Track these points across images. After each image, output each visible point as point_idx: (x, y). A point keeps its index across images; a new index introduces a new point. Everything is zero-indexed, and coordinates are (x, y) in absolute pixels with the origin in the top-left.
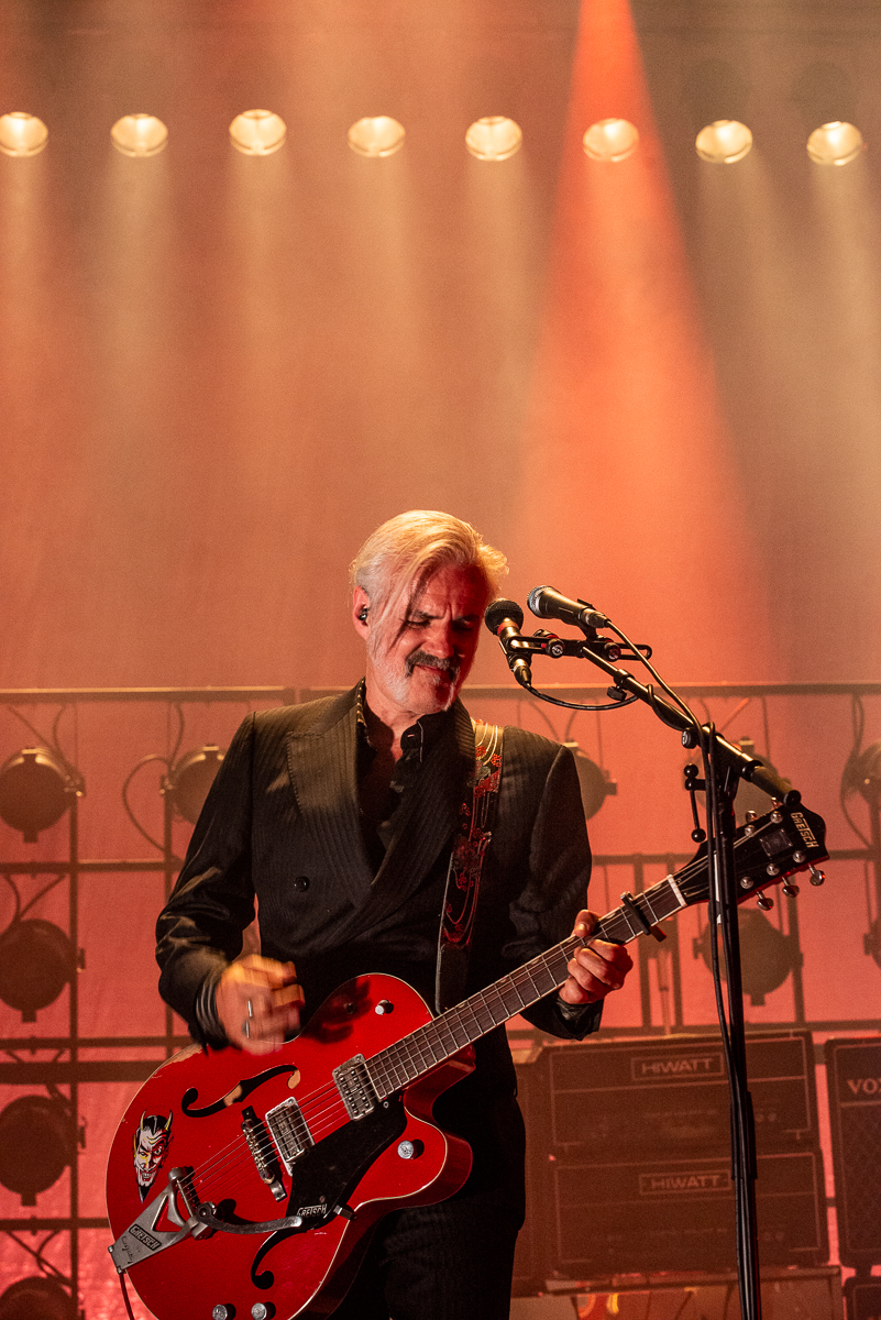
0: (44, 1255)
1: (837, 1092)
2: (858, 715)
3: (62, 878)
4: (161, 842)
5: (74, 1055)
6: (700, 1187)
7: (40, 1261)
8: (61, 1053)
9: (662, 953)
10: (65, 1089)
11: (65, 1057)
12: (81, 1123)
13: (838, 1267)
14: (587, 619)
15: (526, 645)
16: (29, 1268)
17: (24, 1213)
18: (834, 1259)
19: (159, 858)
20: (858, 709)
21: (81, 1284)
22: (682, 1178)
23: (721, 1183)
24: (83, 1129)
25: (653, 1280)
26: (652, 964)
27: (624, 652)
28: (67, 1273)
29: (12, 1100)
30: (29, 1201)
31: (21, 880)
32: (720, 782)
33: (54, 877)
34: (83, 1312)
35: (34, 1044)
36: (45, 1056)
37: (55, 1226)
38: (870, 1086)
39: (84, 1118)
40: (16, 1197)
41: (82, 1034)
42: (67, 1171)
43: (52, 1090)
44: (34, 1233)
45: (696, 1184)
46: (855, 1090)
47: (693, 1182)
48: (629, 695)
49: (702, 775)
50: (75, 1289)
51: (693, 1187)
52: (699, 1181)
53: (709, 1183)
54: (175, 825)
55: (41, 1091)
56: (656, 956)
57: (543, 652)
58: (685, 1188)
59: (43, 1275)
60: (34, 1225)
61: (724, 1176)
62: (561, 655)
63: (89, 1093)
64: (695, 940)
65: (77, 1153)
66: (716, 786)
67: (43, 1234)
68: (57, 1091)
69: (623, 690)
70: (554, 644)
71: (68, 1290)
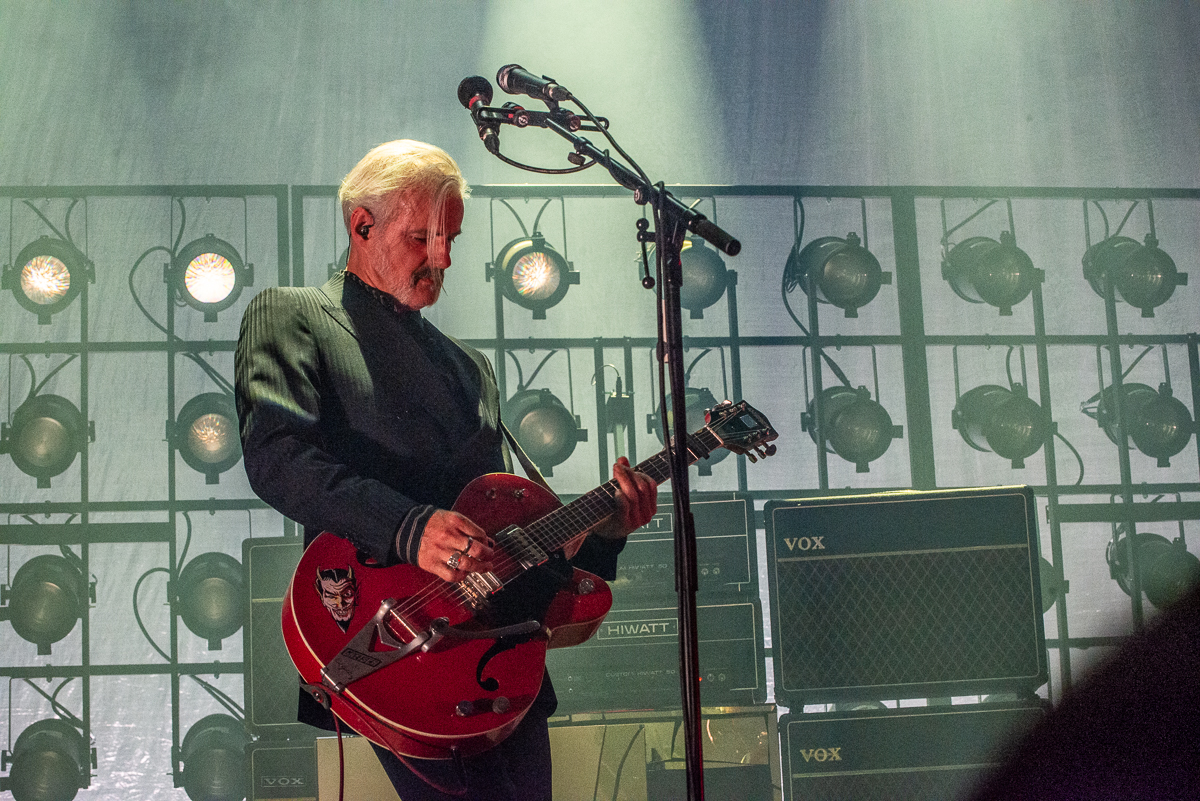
0: (57, 700)
1: (775, 549)
2: (799, 213)
3: (74, 357)
4: (165, 325)
5: (85, 518)
6: (651, 633)
7: (55, 705)
8: (74, 516)
9: (619, 428)
10: (76, 549)
11: (77, 520)
12: (91, 580)
13: (774, 704)
14: (551, 92)
15: (495, 115)
16: (44, 712)
17: (39, 661)
18: (771, 698)
19: (162, 337)
20: (799, 208)
21: (92, 725)
22: (635, 625)
23: (669, 629)
24: (93, 585)
25: (608, 716)
26: (610, 437)
27: (583, 123)
28: (79, 716)
29: (28, 559)
30: (45, 650)
31: (36, 359)
32: (669, 234)
33: (67, 357)
34: (94, 750)
35: (48, 508)
36: (58, 519)
37: (68, 673)
38: (804, 544)
39: (93, 576)
40: (33, 647)
41: (92, 499)
42: (79, 621)
43: (66, 550)
44: (49, 680)
45: (647, 630)
46: (791, 547)
47: (645, 629)
48: (588, 159)
49: (652, 229)
50: (87, 730)
51: (645, 633)
52: (650, 628)
53: (658, 630)
54: (177, 309)
55: (55, 550)
56: (613, 431)
57: (510, 122)
58: (638, 634)
59: (57, 717)
60: (49, 672)
61: (672, 623)
62: (526, 125)
63: (99, 552)
64: (649, 416)
65: (88, 607)
66: (666, 240)
67: (57, 681)
68: (69, 550)
69: (583, 154)
70: (520, 115)
71: (81, 731)
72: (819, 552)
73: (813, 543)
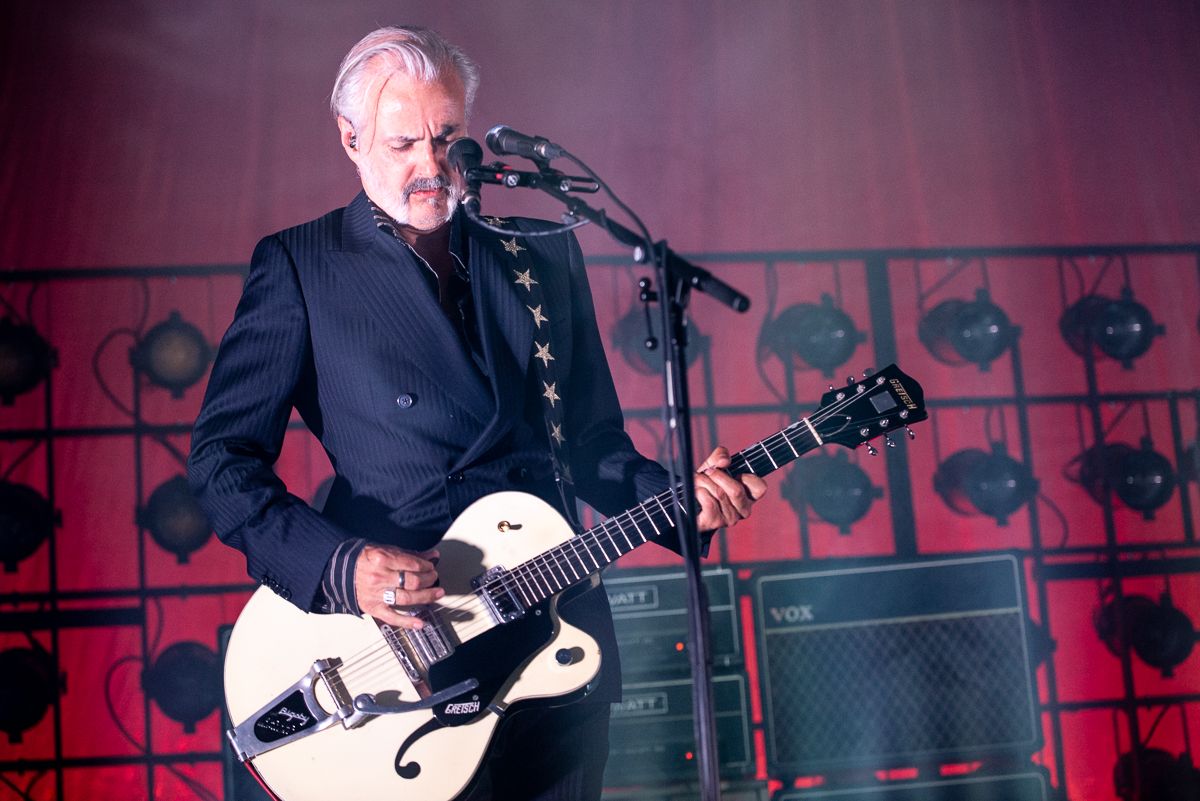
0: (31, 796)
1: (761, 621)
2: (771, 280)
3: (38, 444)
4: (131, 409)
5: (54, 607)
6: (638, 710)
8: (43, 605)
12: (62, 670)
13: (765, 779)
17: (12, 754)
18: (763, 773)
19: (129, 421)
20: (770, 275)
23: (658, 705)
24: (65, 676)
30: (16, 739)
32: (673, 293)
33: (31, 444)
35: (16, 599)
36: (29, 607)
37: (40, 767)
38: (792, 614)
41: (60, 587)
42: (50, 712)
43: (31, 639)
44: (22, 775)
45: (635, 706)
46: (779, 618)
52: (638, 704)
53: (646, 706)
54: (143, 392)
55: (21, 641)
60: (21, 766)
61: (660, 699)
65: (59, 695)
66: (670, 299)
67: (29, 776)
68: (37, 641)
72: (807, 622)
73: (801, 613)
